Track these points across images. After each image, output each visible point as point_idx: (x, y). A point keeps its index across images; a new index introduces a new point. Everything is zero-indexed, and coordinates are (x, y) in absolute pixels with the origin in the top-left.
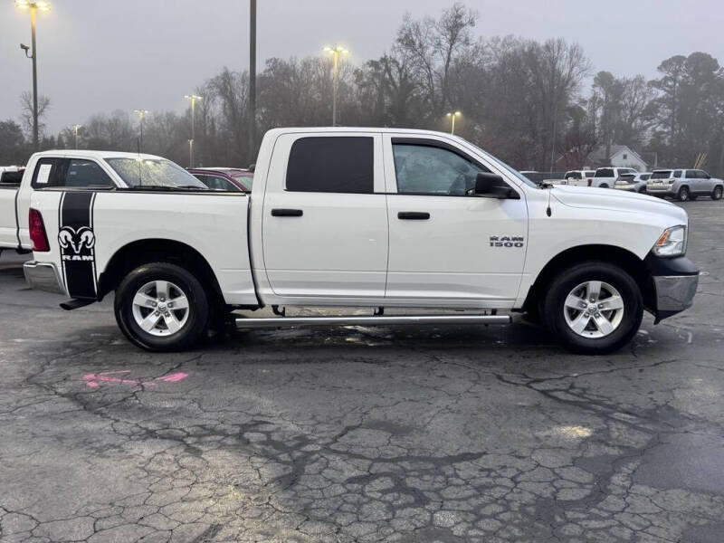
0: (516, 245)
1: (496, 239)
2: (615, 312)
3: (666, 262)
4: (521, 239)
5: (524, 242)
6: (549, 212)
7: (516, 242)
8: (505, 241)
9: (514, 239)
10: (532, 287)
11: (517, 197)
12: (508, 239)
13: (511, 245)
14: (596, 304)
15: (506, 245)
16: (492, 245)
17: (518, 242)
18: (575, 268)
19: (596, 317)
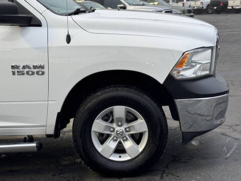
0: (38, 73)
1: (17, 67)
2: (141, 135)
3: (187, 85)
4: (42, 67)
5: (45, 70)
6: (68, 39)
7: (37, 70)
8: (27, 70)
9: (35, 67)
10: (58, 113)
11: (38, 24)
12: (29, 67)
13: (33, 73)
14: (122, 128)
15: (28, 73)
16: (14, 73)
17: (39, 70)
18: (99, 94)
19: (124, 141)
